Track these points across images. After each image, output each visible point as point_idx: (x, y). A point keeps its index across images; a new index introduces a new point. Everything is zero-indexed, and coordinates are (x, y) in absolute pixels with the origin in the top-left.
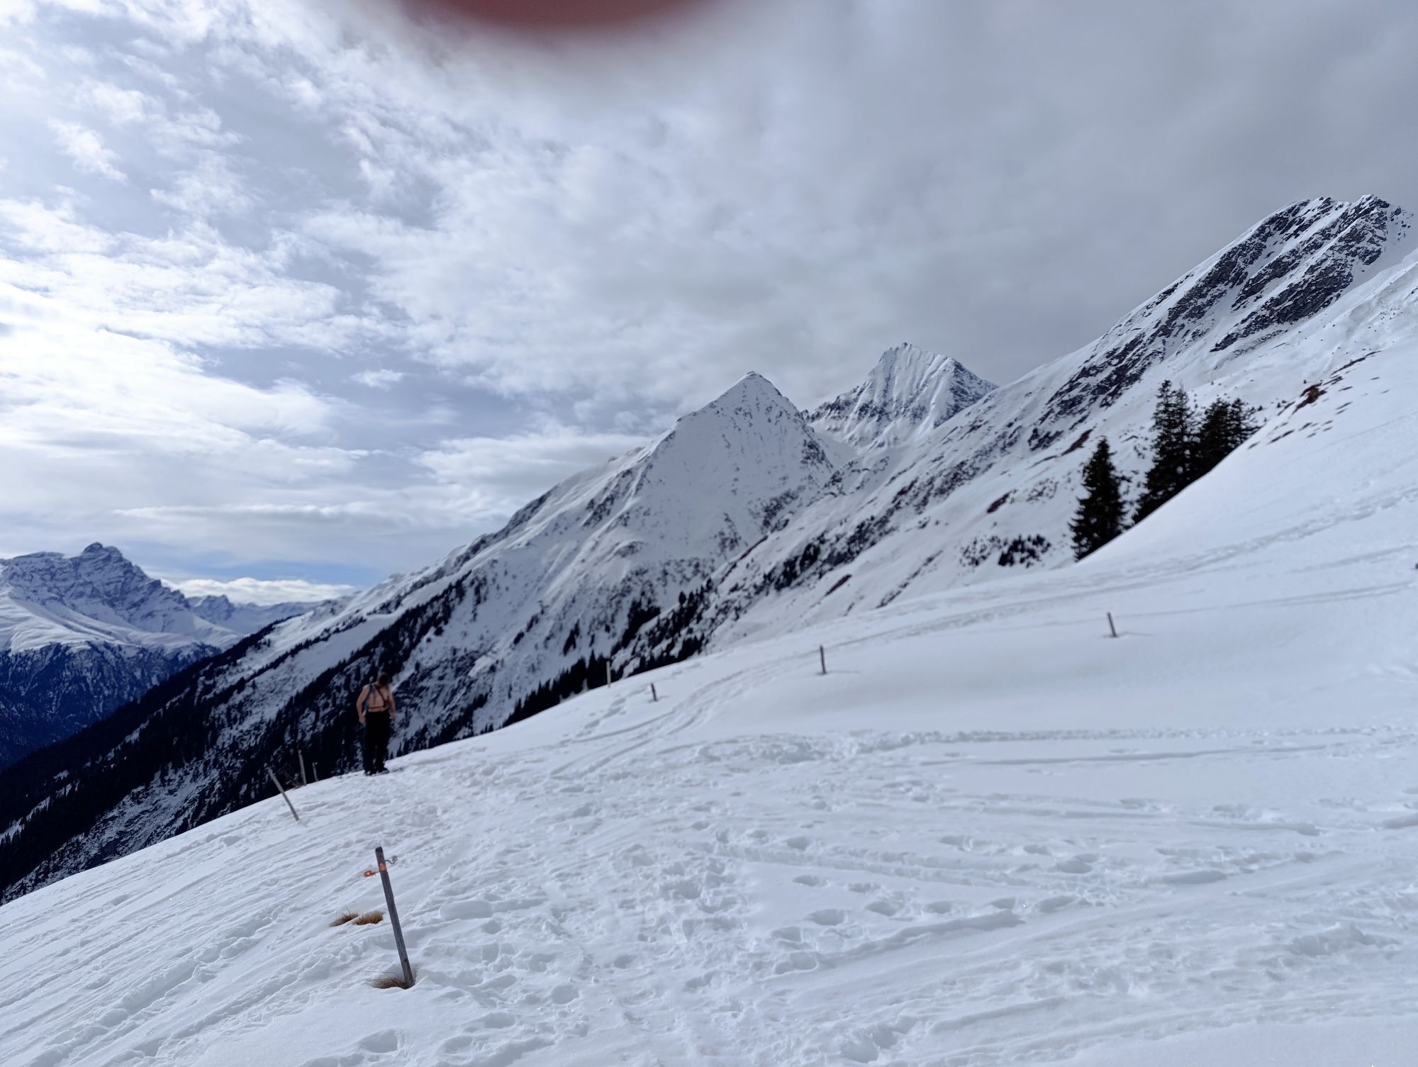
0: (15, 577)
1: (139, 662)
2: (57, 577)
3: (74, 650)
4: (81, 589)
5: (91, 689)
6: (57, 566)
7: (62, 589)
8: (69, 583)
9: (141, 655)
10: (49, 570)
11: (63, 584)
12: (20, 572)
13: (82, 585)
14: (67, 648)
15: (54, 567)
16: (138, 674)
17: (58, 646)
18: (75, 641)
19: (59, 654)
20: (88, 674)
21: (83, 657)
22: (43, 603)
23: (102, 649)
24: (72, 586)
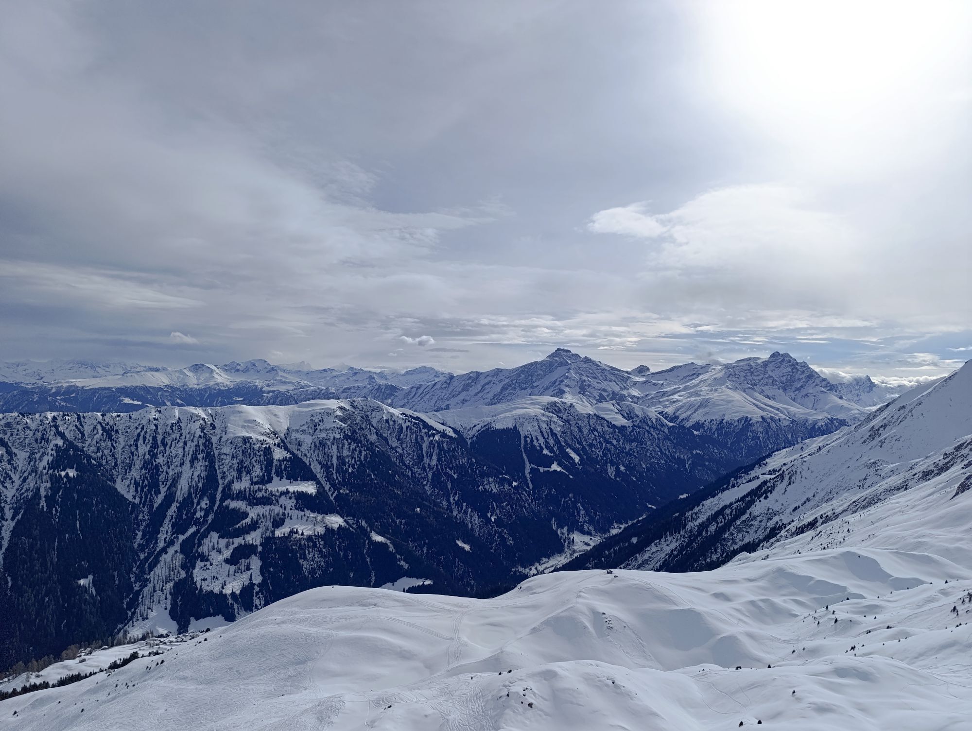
0: (731, 376)
1: (790, 429)
2: (755, 373)
3: (753, 421)
4: (767, 380)
5: (762, 444)
6: (754, 367)
7: (757, 381)
8: (760, 377)
9: (791, 425)
10: (749, 370)
11: (758, 378)
12: (733, 374)
13: (767, 378)
14: (751, 420)
15: (752, 368)
16: (789, 436)
17: (747, 417)
18: (754, 416)
19: (747, 422)
20: (761, 435)
21: (758, 424)
22: (744, 391)
23: (769, 420)
24: (762, 379)
